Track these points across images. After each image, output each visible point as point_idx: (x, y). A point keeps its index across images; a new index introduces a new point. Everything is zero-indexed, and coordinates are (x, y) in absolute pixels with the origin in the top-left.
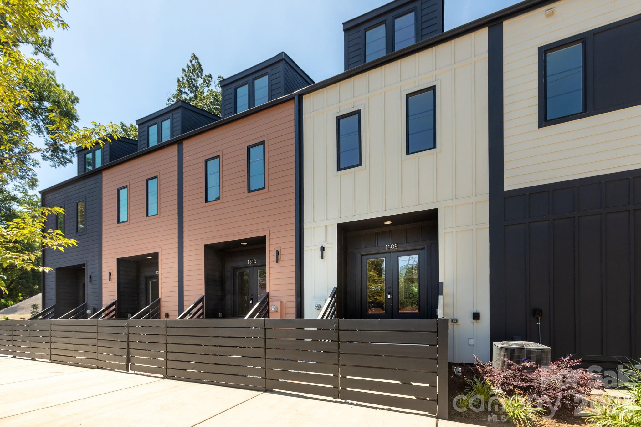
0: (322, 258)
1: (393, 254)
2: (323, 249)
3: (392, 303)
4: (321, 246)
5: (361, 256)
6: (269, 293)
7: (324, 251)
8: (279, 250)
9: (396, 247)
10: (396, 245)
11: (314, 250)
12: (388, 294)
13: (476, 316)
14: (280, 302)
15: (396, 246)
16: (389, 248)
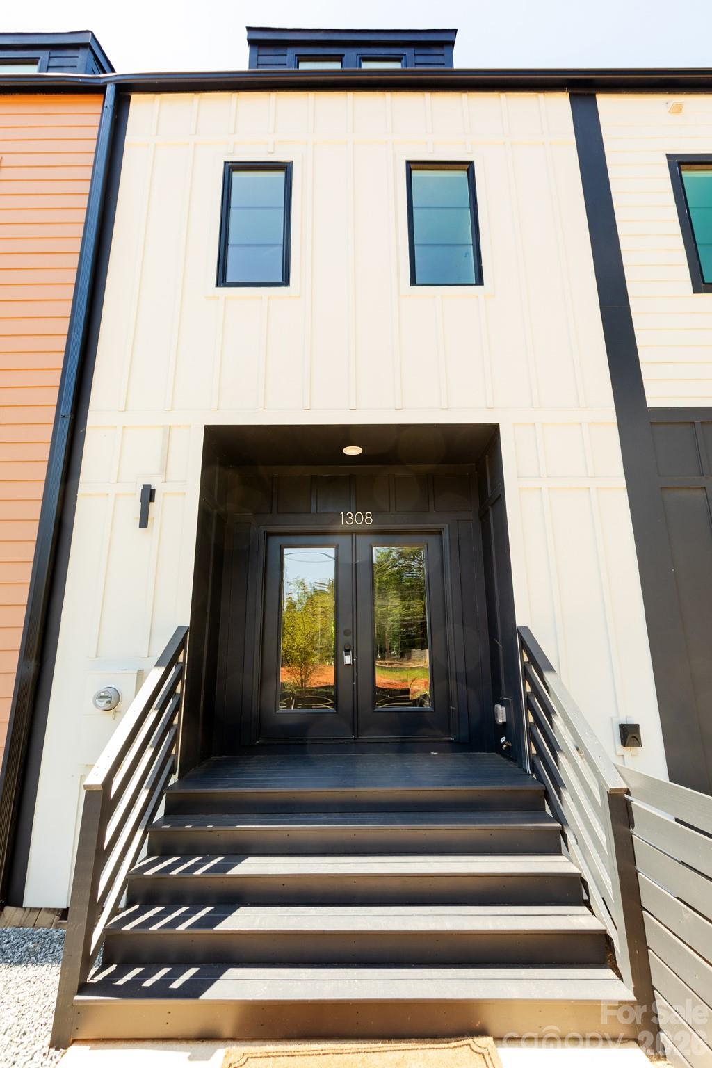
0: (144, 523)
1: (359, 538)
2: (148, 495)
3: (355, 679)
4: (144, 486)
5: (269, 534)
7: (151, 504)
10: (369, 516)
11: (117, 495)
12: (346, 650)
13: (629, 735)
15: (368, 519)
16: (350, 521)
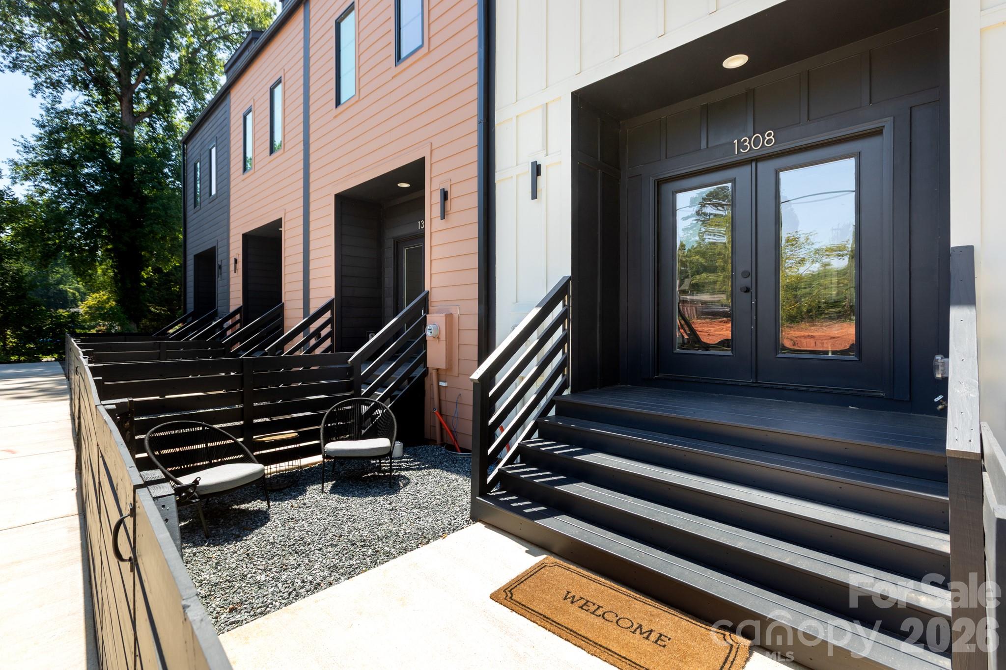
0: (534, 195)
1: (761, 165)
2: (537, 170)
3: (754, 322)
4: (532, 163)
5: (660, 183)
6: (428, 292)
7: (539, 177)
8: (447, 189)
9: (769, 141)
10: (769, 135)
11: (518, 175)
14: (444, 315)
15: (769, 139)
16: (745, 148)
